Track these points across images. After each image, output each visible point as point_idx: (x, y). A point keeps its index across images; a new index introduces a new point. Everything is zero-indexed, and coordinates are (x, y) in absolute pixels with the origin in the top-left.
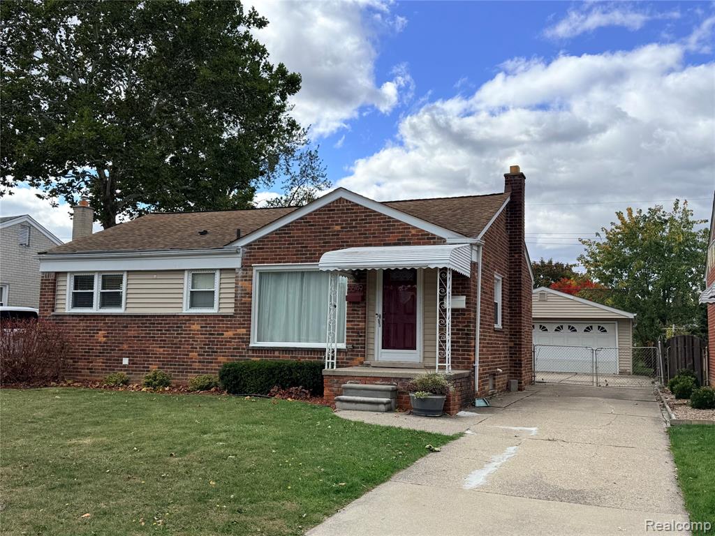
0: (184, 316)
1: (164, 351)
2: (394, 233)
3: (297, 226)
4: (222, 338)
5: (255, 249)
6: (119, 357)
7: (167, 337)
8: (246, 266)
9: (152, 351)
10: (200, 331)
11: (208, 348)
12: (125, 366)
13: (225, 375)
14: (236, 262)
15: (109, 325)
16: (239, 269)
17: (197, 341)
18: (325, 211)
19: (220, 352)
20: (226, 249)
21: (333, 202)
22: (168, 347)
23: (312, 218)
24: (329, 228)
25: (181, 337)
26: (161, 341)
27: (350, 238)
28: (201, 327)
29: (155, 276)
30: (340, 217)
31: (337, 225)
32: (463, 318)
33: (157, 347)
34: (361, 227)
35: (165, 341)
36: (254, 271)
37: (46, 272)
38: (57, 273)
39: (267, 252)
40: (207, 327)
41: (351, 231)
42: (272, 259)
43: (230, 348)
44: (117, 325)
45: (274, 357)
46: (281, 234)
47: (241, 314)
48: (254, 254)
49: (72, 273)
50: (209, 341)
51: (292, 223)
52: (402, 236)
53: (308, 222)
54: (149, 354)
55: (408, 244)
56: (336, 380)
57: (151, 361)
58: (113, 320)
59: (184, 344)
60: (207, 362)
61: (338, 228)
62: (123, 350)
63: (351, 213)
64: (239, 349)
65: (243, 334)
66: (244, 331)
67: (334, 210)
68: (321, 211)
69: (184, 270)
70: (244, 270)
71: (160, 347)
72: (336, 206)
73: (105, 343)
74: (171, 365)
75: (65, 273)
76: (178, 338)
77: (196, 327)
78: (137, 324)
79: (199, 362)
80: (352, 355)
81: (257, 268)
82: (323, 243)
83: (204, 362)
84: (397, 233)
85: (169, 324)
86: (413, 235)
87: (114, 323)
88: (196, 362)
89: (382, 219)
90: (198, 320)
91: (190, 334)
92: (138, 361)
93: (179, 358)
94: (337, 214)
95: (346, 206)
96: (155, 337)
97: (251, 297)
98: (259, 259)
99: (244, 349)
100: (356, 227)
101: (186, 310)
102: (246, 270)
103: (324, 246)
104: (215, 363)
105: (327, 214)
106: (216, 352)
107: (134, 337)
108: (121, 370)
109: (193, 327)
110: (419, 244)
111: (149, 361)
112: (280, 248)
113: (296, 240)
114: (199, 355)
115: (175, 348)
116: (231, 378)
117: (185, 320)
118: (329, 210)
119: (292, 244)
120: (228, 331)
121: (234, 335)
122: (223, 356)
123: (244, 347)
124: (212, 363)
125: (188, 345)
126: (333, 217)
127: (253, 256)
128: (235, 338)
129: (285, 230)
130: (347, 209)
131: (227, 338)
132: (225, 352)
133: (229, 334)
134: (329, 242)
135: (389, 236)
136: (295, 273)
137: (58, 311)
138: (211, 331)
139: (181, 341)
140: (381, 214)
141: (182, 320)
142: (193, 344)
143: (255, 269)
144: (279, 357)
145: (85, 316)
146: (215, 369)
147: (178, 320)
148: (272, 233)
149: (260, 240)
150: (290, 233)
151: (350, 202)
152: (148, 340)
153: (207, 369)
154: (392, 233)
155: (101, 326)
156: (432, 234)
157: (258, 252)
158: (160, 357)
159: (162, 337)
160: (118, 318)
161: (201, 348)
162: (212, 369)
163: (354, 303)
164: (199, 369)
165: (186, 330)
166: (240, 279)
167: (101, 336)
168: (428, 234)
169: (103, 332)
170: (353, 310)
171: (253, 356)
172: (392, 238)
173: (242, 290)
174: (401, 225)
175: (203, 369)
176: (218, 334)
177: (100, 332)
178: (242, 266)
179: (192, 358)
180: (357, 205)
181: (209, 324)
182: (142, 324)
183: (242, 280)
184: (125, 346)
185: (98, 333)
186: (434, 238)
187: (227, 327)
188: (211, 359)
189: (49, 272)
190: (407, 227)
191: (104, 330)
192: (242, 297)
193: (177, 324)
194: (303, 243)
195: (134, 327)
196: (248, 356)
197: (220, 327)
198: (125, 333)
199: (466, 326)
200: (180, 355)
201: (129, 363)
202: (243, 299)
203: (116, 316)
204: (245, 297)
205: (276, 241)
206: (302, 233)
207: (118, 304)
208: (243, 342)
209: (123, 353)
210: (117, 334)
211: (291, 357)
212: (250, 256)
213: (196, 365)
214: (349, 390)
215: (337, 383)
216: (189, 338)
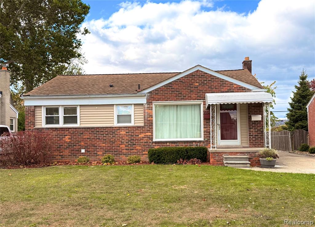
0: (116, 127)
1: (105, 145)
2: (226, 87)
3: (176, 83)
4: (138, 138)
5: (154, 94)
6: (79, 149)
7: (107, 138)
8: (149, 102)
9: (98, 145)
10: (126, 134)
11: (130, 143)
12: (83, 153)
13: (153, 155)
14: (144, 101)
15: (72, 133)
16: (145, 104)
17: (124, 139)
18: (190, 76)
19: (137, 144)
20: (138, 94)
21: (194, 72)
22: (107, 143)
23: (183, 80)
24: (193, 84)
25: (115, 138)
26: (103, 140)
27: (203, 89)
28: (126, 133)
29: (97, 108)
30: (198, 79)
31: (196, 83)
32: (260, 125)
33: (101, 143)
34: (209, 84)
35: (106, 140)
36: (153, 105)
37: (28, 106)
38: (35, 106)
39: (160, 95)
40: (129, 132)
41: (204, 86)
42: (162, 99)
43: (143, 142)
44: (76, 132)
45: (166, 146)
46: (168, 87)
47: (148, 126)
48: (153, 97)
49: (44, 106)
50: (131, 139)
51: (173, 81)
52: (229, 88)
53: (181, 81)
54: (97, 147)
55: (233, 92)
56: (217, 155)
57: (98, 150)
58: (74, 130)
59: (117, 141)
60: (130, 149)
61: (198, 84)
62: (81, 145)
63: (204, 77)
64: (148, 142)
65: (149, 135)
66: (150, 134)
67: (195, 76)
68: (188, 76)
69: (113, 105)
70: (148, 104)
71: (103, 143)
72: (196, 74)
73: (69, 142)
74: (110, 152)
75: (41, 106)
76: (113, 138)
77: (123, 133)
78: (89, 132)
79: (126, 150)
80: (206, 143)
81: (155, 103)
82: (190, 91)
83: (129, 149)
84: (227, 87)
85: (108, 131)
86: (235, 88)
87: (75, 132)
88: (124, 150)
89: (219, 80)
90: (124, 129)
91: (120, 136)
92: (91, 150)
93: (114, 148)
94: (196, 77)
95: (201, 74)
96: (100, 138)
97: (152, 118)
98: (156, 99)
99: (150, 142)
100: (206, 84)
101: (116, 124)
102: (150, 104)
103: (190, 93)
104: (135, 149)
105: (191, 78)
106: (135, 144)
107: (87, 138)
108: (81, 155)
109: (121, 133)
110: (238, 92)
111: (97, 150)
112: (168, 94)
113: (176, 90)
114: (126, 146)
115: (112, 143)
116: (156, 156)
117: (117, 129)
118: (192, 76)
119: (173, 92)
120: (141, 134)
121: (144, 136)
122: (139, 146)
123: (150, 141)
124: (133, 149)
125: (119, 141)
126: (195, 79)
127: (152, 97)
128: (145, 137)
129: (169, 85)
130: (201, 75)
131: (141, 137)
132: (140, 144)
133: (142, 135)
134: (193, 91)
135: (223, 88)
136: (174, 106)
137: (37, 127)
138: (132, 134)
139: (115, 140)
140: (219, 78)
141: (115, 129)
142: (122, 141)
143: (153, 104)
144: (169, 145)
145: (56, 129)
146: (135, 153)
147: (112, 130)
148: (162, 86)
149: (156, 90)
150: (172, 87)
151: (203, 72)
152: (96, 140)
153: (130, 153)
154: (224, 87)
155: (66, 134)
156: (244, 87)
157: (156, 96)
158: (103, 148)
159: (104, 138)
160: (77, 129)
161: (126, 143)
162: (133, 153)
163: (207, 119)
164: (126, 153)
165: (118, 134)
166: (146, 109)
167: (67, 139)
168: (242, 87)
169: (68, 137)
170: (206, 123)
171: (156, 146)
172: (224, 89)
173: (148, 114)
174: (229, 83)
175: (129, 153)
176: (135, 136)
177: (66, 137)
178: (147, 103)
179: (122, 148)
180: (207, 73)
181: (130, 131)
182: (91, 132)
183: (147, 109)
184: (82, 143)
185: (65, 137)
186: (245, 89)
187: (141, 132)
188: (133, 148)
189: (30, 106)
190: (232, 84)
191: (69, 136)
192: (148, 117)
193: (112, 131)
194: (179, 92)
195: (87, 134)
196: (153, 146)
197: (136, 132)
198: (82, 137)
199: (261, 128)
200: (115, 146)
201: (85, 152)
202: (149, 118)
203: (76, 128)
204: (149, 117)
205: (165, 90)
206: (178, 86)
207: (76, 122)
208: (149, 139)
209: (81, 147)
210: (77, 137)
211: (176, 145)
212: (151, 97)
213: (124, 151)
214: (228, 159)
216: (119, 138)
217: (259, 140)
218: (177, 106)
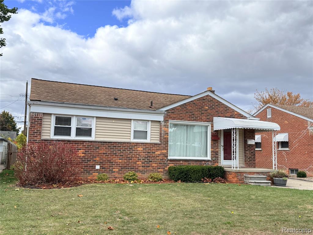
0: (133, 143)
1: (122, 161)
2: (229, 112)
3: (190, 104)
4: (154, 155)
5: (170, 112)
6: (93, 165)
7: (124, 154)
8: (166, 121)
9: (115, 161)
10: (143, 151)
11: (147, 160)
12: (97, 170)
14: (161, 118)
15: (87, 146)
16: (162, 121)
17: (141, 156)
18: (201, 99)
19: (153, 162)
20: (157, 111)
21: (205, 96)
22: (124, 159)
23: (196, 102)
24: (203, 107)
25: (132, 154)
26: (120, 156)
27: (212, 113)
28: (143, 149)
29: (114, 121)
30: (208, 103)
31: (206, 106)
32: (253, 148)
33: (118, 159)
34: (217, 108)
35: (123, 156)
36: (169, 123)
37: (36, 113)
38: (44, 113)
39: (176, 115)
40: (146, 149)
41: (212, 110)
42: (178, 118)
43: (159, 160)
44: (92, 146)
45: (180, 164)
46: (182, 107)
47: (164, 143)
48: (169, 115)
49: (54, 114)
50: (147, 156)
51: (187, 103)
52: (232, 114)
53: (194, 103)
54: (113, 163)
55: (234, 118)
57: (114, 167)
58: (89, 144)
59: (134, 158)
60: (146, 167)
61: (207, 108)
62: (96, 161)
63: (212, 102)
64: (163, 160)
65: (165, 153)
66: (165, 151)
67: (205, 100)
68: (200, 99)
69: (131, 120)
70: (165, 122)
71: (119, 159)
72: (206, 98)
73: (83, 157)
74: (126, 168)
75: (50, 114)
76: (130, 154)
77: (140, 149)
78: (105, 146)
79: (142, 167)
80: (214, 162)
81: (171, 121)
82: (201, 113)
83: (145, 167)
84: (230, 113)
85: (125, 147)
86: (236, 114)
87: (90, 146)
88: (140, 167)
89: (224, 106)
90: (141, 146)
91: (137, 152)
92: (106, 166)
93: (131, 165)
94: (206, 101)
95: (210, 99)
96: (116, 154)
97: (168, 135)
98: (172, 118)
99: (166, 160)
100: (214, 108)
101: (133, 140)
102: (166, 122)
103: (202, 115)
104: (151, 167)
105: (202, 101)
106: (152, 162)
107: (103, 154)
108: (95, 172)
109: (139, 149)
110: (237, 118)
111: (113, 166)
112: (182, 114)
113: (189, 111)
114: (142, 163)
115: (129, 159)
117: (134, 145)
118: (203, 100)
119: (187, 112)
120: (157, 151)
121: (160, 153)
122: (155, 163)
123: (166, 159)
124: (149, 167)
125: (136, 158)
126: (205, 103)
127: (169, 116)
128: (161, 155)
129: (184, 106)
130: (210, 100)
131: (157, 155)
132: (156, 162)
133: (158, 153)
134: (203, 113)
135: (227, 114)
137: (43, 138)
138: (148, 151)
139: (132, 156)
140: (223, 104)
141: (133, 145)
142: (139, 158)
144: (182, 164)
145: (69, 141)
146: (151, 170)
147: (130, 145)
148: (178, 106)
149: (172, 109)
150: (186, 107)
151: (212, 97)
152: (113, 155)
153: (146, 170)
154: (228, 112)
155: (80, 147)
156: (242, 115)
157: (172, 114)
158: (120, 165)
159: (121, 154)
160: (93, 143)
161: (143, 160)
162: (149, 170)
163: (214, 140)
164: (142, 170)
165: (135, 151)
166: (163, 126)
167: (81, 153)
168: (241, 115)
169: (82, 151)
170: (214, 143)
171: (170, 164)
172: (228, 115)
173: (164, 132)
174: (231, 110)
175: (145, 170)
176: (152, 153)
177: (80, 151)
178: (164, 120)
179: (138, 165)
180: (214, 99)
181: (147, 147)
182: (108, 146)
183: (164, 127)
184: (98, 159)
185: (78, 151)
186: (243, 116)
187: (157, 149)
188: (149, 165)
189: (38, 113)
190: (233, 111)
191: (83, 150)
192: (164, 135)
193: (130, 147)
194: (192, 113)
195: (103, 148)
196: (168, 163)
197: (153, 149)
198: (97, 152)
199: (254, 151)
200: (132, 163)
201: (100, 168)
202: (165, 136)
203: (91, 142)
204: (166, 135)
205: (180, 110)
206: (192, 108)
207: (90, 135)
208: (165, 157)
209: (96, 163)
210: (92, 152)
212: (167, 116)
213: (141, 168)
214: (252, 178)
215: (240, 175)
216: (136, 154)
217: (252, 161)
218: (187, 126)
